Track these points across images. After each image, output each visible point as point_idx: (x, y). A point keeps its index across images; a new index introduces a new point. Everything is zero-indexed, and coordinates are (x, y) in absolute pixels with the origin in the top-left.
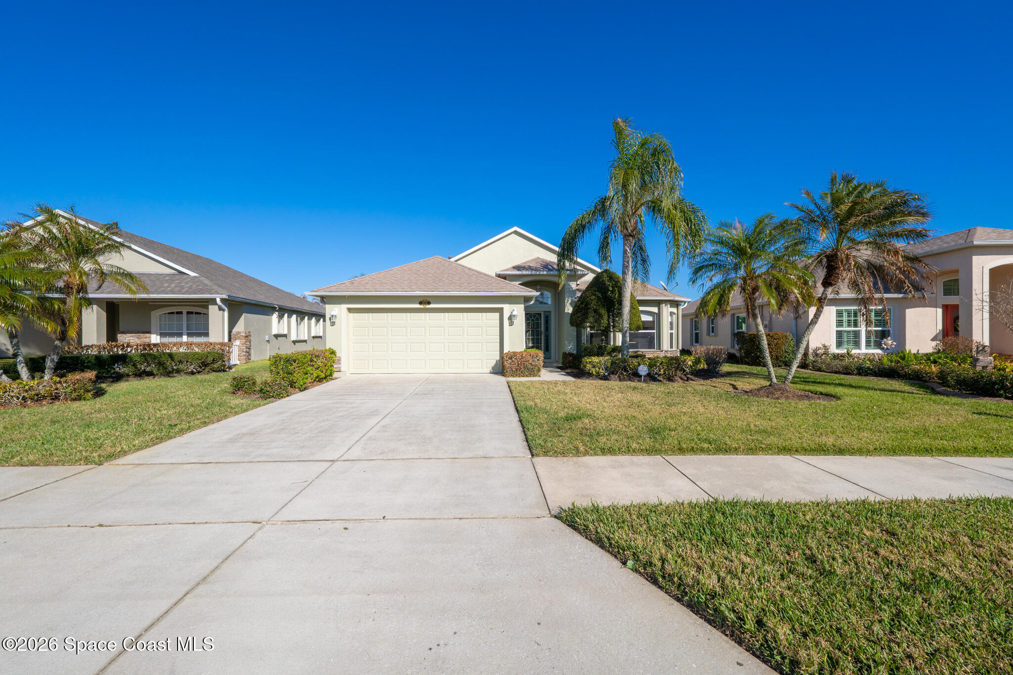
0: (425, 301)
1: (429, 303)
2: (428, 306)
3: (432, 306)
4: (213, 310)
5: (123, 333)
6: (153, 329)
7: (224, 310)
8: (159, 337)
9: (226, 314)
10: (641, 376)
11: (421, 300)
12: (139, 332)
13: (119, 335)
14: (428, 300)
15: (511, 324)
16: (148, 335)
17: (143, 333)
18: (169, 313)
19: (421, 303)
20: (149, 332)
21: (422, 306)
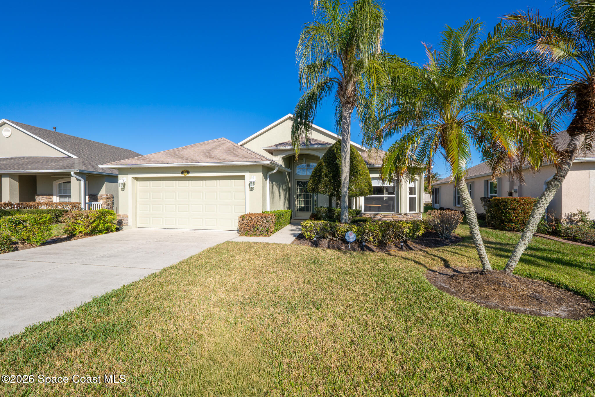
0: (185, 171)
1: (188, 173)
2: (188, 175)
3: (191, 175)
4: (73, 180)
5: (38, 195)
6: (54, 193)
7: (80, 180)
8: (58, 198)
9: (82, 183)
10: (348, 243)
11: (183, 170)
12: (46, 195)
13: (36, 197)
14: (188, 170)
15: (251, 189)
16: (51, 197)
17: (49, 195)
18: (64, 183)
19: (182, 173)
20: (52, 195)
21: (183, 175)
